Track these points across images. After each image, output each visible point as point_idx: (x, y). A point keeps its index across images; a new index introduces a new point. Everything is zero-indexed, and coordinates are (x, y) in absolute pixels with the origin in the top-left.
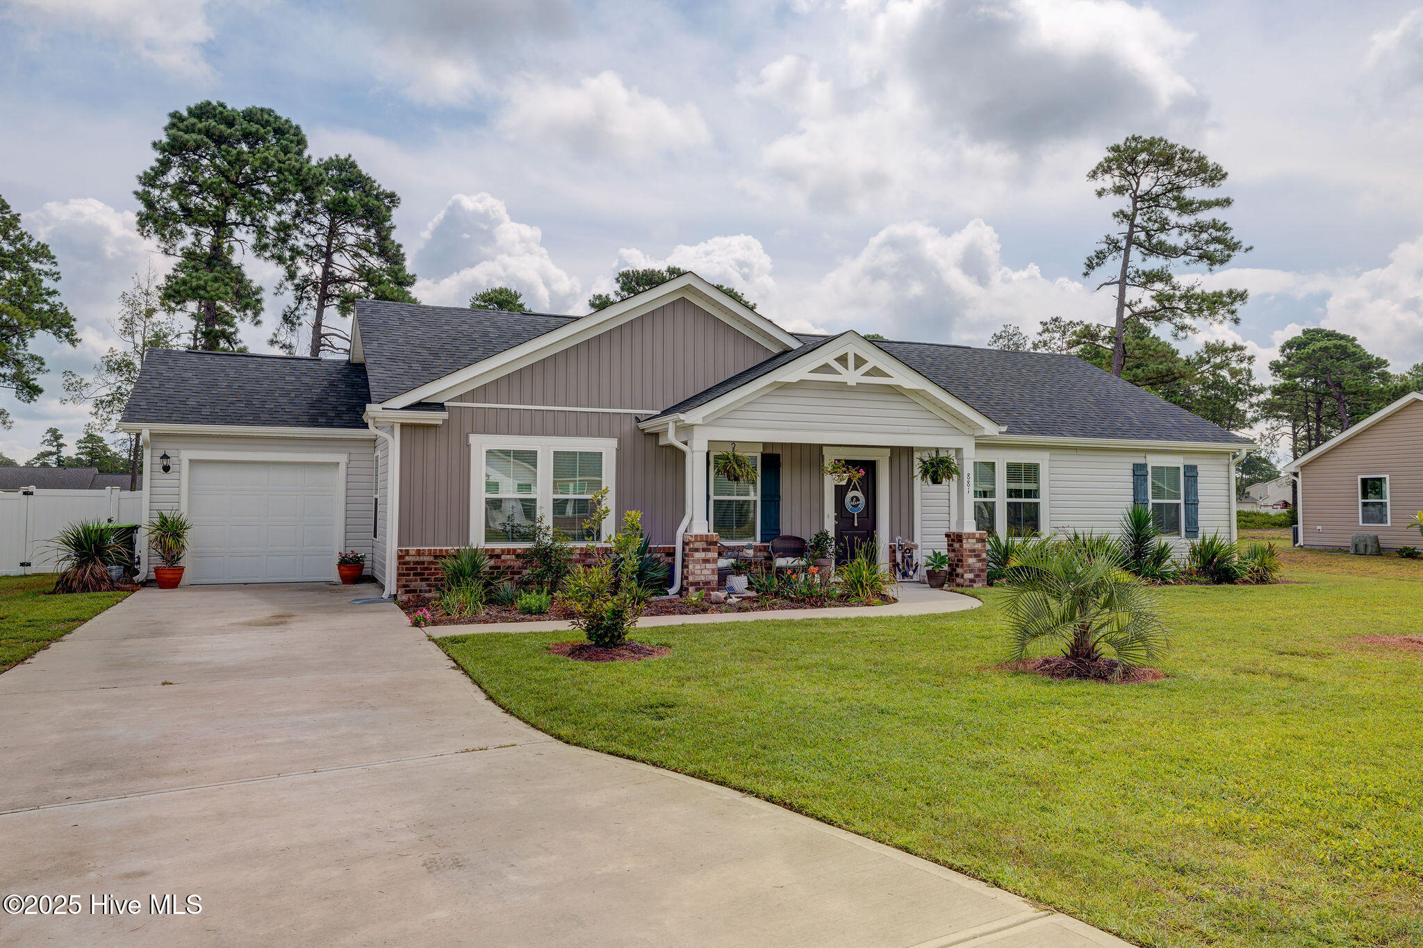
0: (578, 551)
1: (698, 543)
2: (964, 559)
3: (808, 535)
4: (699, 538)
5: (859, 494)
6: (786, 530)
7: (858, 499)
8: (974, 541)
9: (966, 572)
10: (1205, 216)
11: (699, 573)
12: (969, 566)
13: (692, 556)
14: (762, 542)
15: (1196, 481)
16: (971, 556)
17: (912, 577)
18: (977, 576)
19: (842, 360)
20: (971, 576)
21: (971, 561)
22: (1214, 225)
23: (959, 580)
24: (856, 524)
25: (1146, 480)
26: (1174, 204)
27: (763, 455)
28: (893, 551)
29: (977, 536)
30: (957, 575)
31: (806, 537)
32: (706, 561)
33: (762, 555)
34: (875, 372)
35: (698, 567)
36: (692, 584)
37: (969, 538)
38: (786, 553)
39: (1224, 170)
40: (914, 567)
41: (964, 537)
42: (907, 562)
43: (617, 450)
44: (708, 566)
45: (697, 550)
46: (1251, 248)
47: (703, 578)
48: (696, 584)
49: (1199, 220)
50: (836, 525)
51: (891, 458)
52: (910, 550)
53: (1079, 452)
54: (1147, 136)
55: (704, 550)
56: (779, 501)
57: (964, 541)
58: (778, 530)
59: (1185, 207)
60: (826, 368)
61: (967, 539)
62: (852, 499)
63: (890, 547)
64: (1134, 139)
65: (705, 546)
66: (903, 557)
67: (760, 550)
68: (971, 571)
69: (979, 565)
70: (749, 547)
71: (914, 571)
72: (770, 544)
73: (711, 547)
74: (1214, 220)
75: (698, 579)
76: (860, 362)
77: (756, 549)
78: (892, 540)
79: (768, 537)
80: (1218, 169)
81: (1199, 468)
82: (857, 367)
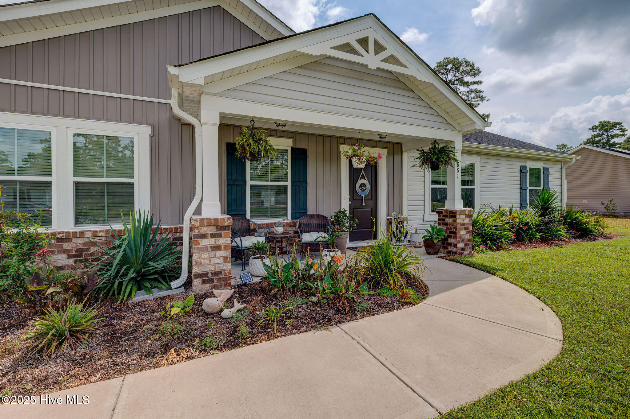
0: (103, 234)
1: (206, 228)
2: (457, 231)
3: (329, 213)
4: (209, 222)
5: (365, 182)
6: (312, 209)
7: (365, 186)
8: (464, 216)
9: (459, 242)
10: (473, 87)
11: (207, 261)
12: (461, 237)
13: (198, 243)
14: (292, 219)
15: (548, 177)
16: (462, 229)
17: (403, 241)
18: (466, 245)
19: (364, 42)
20: (461, 245)
21: (462, 232)
22: (476, 91)
23: (450, 248)
24: (364, 204)
25: (526, 176)
26: (460, 84)
27: (293, 149)
28: (389, 222)
29: (467, 212)
30: (450, 244)
31: (327, 214)
32: (216, 248)
33: (291, 230)
34: (392, 59)
35: (205, 255)
36: (197, 276)
37: (461, 214)
38: (310, 229)
39: (480, 70)
40: (405, 234)
41: (458, 213)
42: (400, 231)
43: (151, 137)
44: (218, 253)
45: (204, 236)
46: (489, 100)
47: (212, 268)
48: (203, 275)
49: (471, 89)
50: (350, 205)
51: (388, 156)
52: (402, 222)
53: (495, 158)
54: (452, 58)
55: (213, 236)
56: (306, 186)
57: (458, 217)
58: (306, 209)
59: (466, 84)
60: (347, 48)
61: (460, 215)
62: (361, 185)
63: (388, 219)
64: (447, 58)
65: (215, 231)
66: (397, 227)
67: (291, 226)
68: (462, 241)
69: (467, 236)
70: (279, 225)
71: (405, 237)
72: (298, 221)
73: (223, 232)
74: (476, 89)
75: (204, 269)
76: (379, 48)
77: (285, 225)
78: (388, 215)
79: (298, 215)
80: (478, 69)
81: (550, 170)
82: (377, 53)
